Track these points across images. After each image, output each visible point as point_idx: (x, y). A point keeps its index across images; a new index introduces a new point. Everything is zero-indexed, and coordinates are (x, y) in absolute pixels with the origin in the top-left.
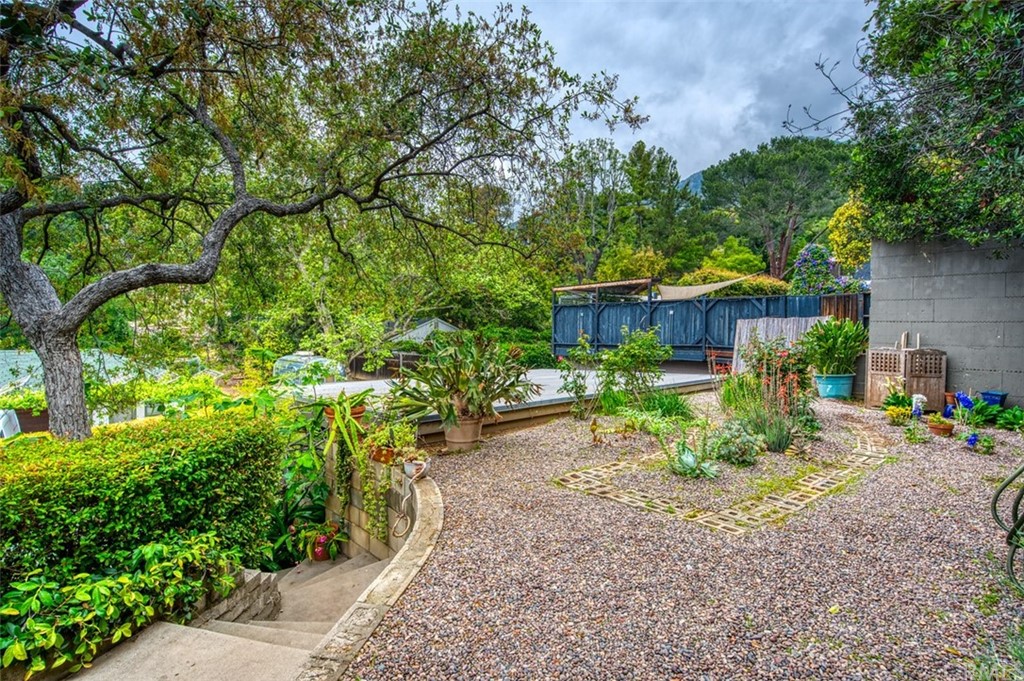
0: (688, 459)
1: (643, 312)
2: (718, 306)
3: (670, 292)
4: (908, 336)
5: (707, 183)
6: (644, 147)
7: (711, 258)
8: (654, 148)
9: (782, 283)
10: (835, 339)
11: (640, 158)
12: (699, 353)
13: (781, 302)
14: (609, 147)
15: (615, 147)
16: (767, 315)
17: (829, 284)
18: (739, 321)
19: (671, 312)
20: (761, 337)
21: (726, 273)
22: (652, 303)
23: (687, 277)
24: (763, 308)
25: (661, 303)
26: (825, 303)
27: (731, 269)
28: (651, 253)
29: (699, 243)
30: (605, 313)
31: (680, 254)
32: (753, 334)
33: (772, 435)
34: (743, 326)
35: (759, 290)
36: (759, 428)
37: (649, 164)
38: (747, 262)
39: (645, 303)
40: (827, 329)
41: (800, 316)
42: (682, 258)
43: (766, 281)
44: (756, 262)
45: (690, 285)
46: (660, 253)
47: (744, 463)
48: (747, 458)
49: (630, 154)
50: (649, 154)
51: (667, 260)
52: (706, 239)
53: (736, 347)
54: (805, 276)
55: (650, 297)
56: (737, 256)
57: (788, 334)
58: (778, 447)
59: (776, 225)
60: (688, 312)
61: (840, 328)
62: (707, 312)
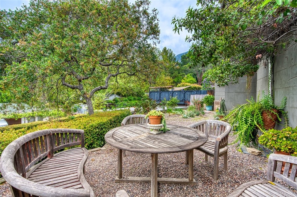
0: (185, 116)
1: (171, 93)
2: (187, 92)
3: (176, 89)
4: (221, 98)
5: (182, 59)
6: (166, 49)
7: (184, 79)
8: (169, 49)
9: (200, 86)
10: (209, 99)
11: (165, 52)
12: (183, 102)
13: (199, 91)
14: (158, 50)
15: (160, 50)
16: (197, 94)
17: (210, 87)
18: (191, 95)
19: (177, 93)
20: (195, 98)
21: (188, 84)
22: (173, 91)
23: (179, 85)
24: (196, 93)
25: (174, 91)
26: (208, 92)
27: (188, 82)
28: (169, 78)
29: (181, 76)
30: (162, 93)
31: (176, 78)
32: (194, 98)
33: (197, 113)
34: (192, 96)
35: (195, 88)
36: (195, 113)
37: (168, 53)
38: (192, 80)
39: (171, 91)
40: (208, 97)
41: (203, 94)
42: (177, 79)
43: (197, 86)
44: (194, 81)
45: (180, 87)
46: (171, 78)
47: (193, 117)
48: (193, 116)
49: (163, 50)
50: (167, 51)
51: (173, 80)
52: (183, 74)
53: (190, 101)
54: (205, 85)
55: (172, 90)
56: (190, 79)
57: (201, 98)
58: (198, 115)
59: (199, 71)
60: (180, 93)
61: (210, 97)
62: (184, 93)
